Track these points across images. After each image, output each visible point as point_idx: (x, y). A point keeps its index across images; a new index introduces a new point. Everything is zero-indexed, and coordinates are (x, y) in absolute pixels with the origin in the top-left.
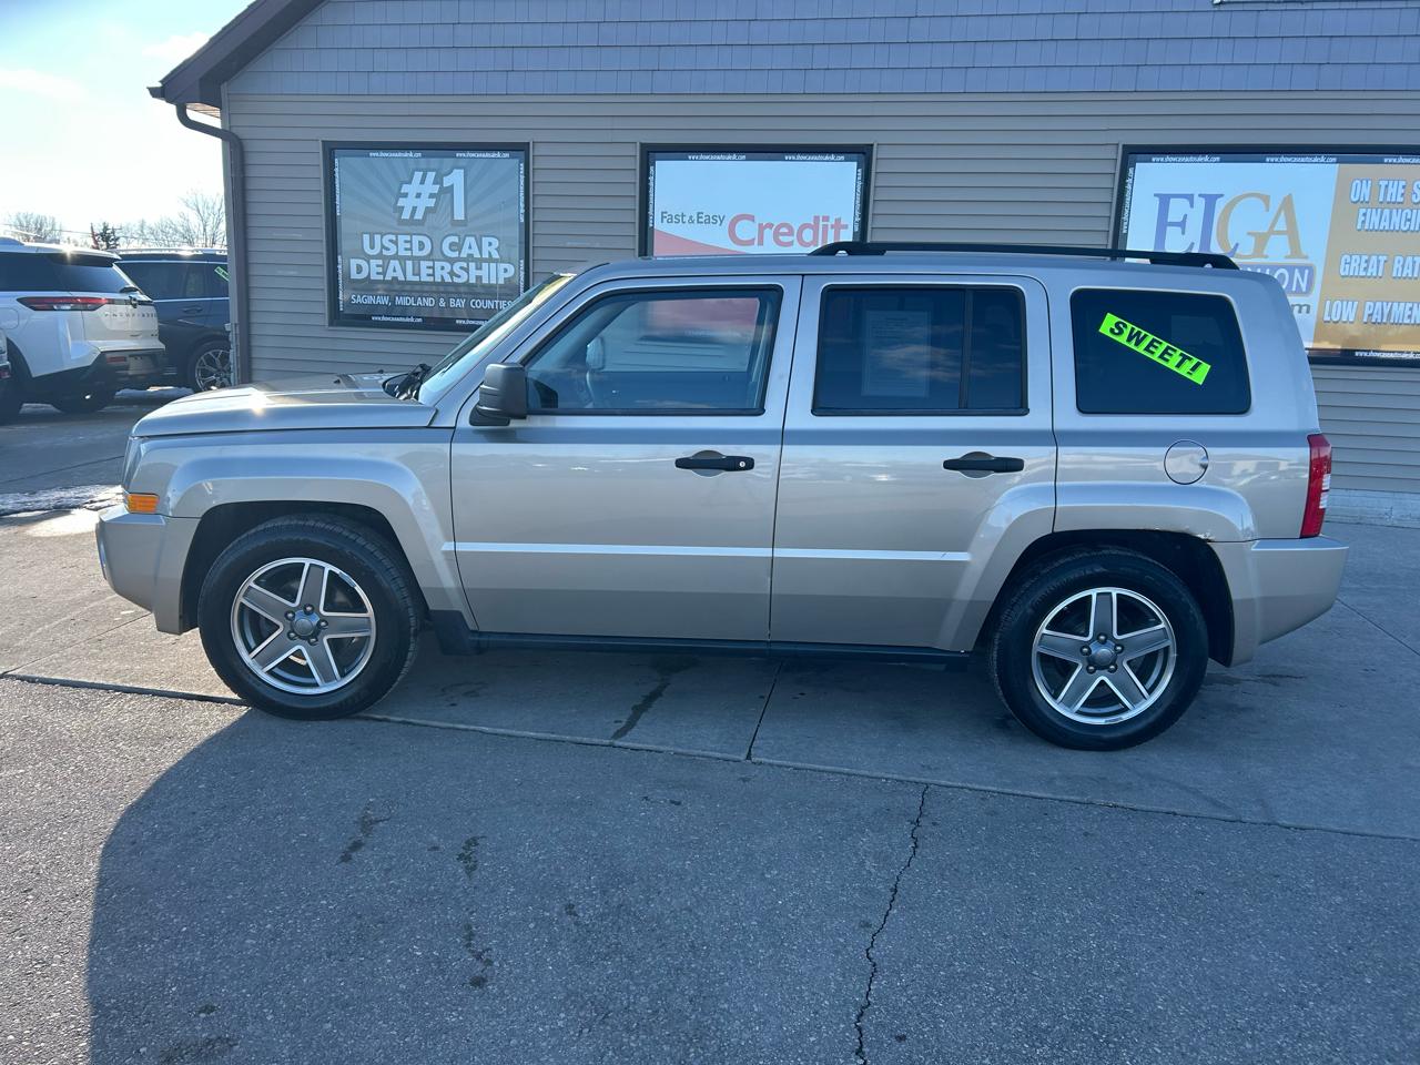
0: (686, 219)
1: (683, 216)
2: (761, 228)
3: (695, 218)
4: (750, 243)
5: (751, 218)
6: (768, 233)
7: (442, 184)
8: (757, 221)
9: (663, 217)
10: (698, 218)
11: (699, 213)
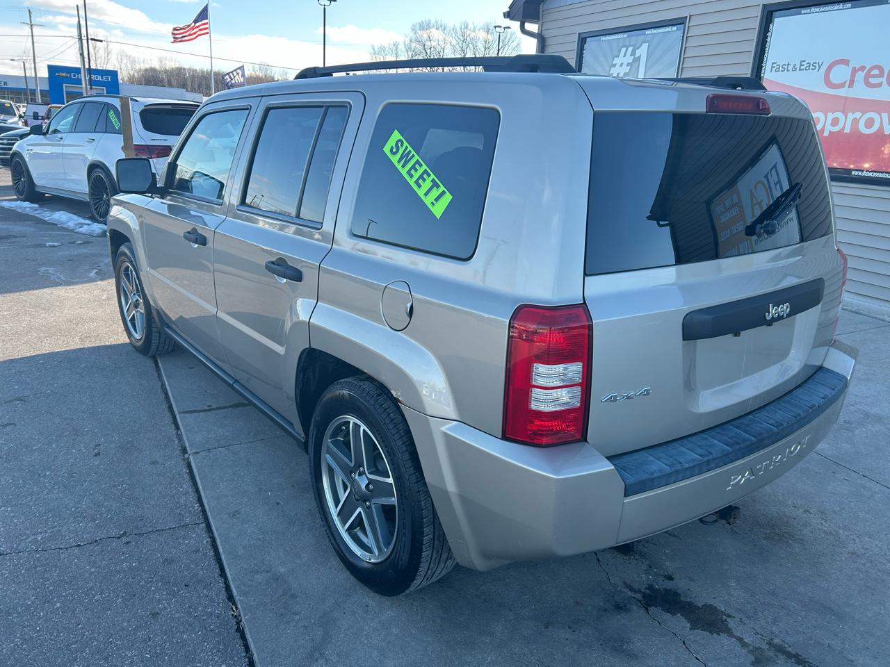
0: (790, 68)
1: (788, 65)
2: (854, 71)
3: (798, 66)
4: (842, 86)
5: (846, 62)
6: (860, 76)
7: (634, 55)
8: (852, 65)
9: (773, 67)
10: (801, 65)
11: (802, 61)
